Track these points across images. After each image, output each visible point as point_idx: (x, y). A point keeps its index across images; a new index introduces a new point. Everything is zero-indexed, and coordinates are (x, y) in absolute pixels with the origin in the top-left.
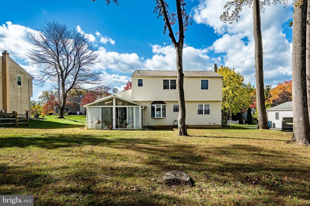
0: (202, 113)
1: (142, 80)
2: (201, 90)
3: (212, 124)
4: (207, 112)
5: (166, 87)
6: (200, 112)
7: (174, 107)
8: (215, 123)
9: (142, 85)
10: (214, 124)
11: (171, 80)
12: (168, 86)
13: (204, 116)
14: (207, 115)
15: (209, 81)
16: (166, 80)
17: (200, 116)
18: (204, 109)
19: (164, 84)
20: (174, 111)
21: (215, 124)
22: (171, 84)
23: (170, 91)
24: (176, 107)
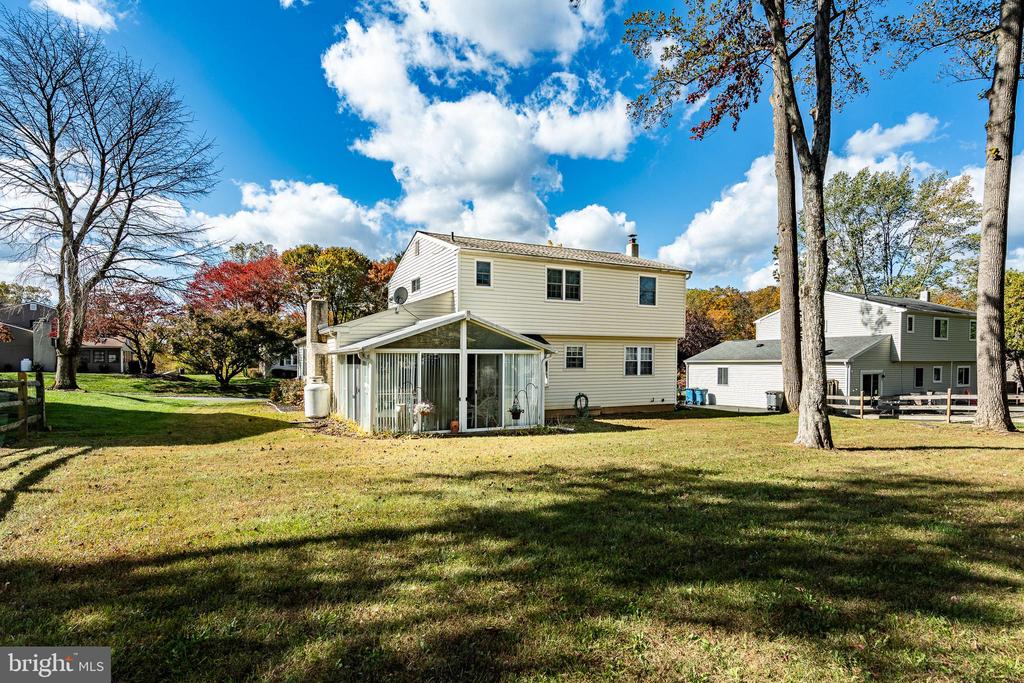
0: (636, 373)
1: (489, 264)
2: (638, 305)
3: (658, 401)
4: (648, 368)
5: (553, 292)
6: (631, 369)
7: (568, 354)
8: (663, 400)
9: (487, 283)
10: (662, 403)
11: (567, 272)
12: (560, 287)
13: (639, 379)
14: (646, 378)
15: (657, 280)
16: (555, 271)
17: (631, 378)
18: (639, 360)
19: (549, 280)
20: (568, 366)
22: (567, 282)
23: (564, 304)
24: (574, 354)
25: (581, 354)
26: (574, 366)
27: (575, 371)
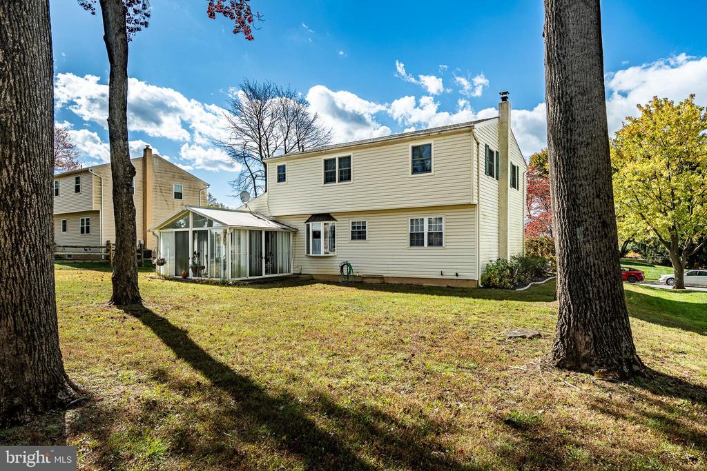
0: (423, 245)
1: (285, 166)
2: (410, 176)
3: (450, 275)
4: (436, 240)
5: (329, 178)
6: (416, 240)
7: (353, 228)
8: (457, 275)
9: (284, 179)
10: (456, 278)
11: (340, 158)
12: (334, 173)
13: (426, 251)
14: (435, 250)
15: (432, 146)
17: (417, 250)
18: (426, 231)
19: (325, 169)
20: (353, 238)
21: (458, 278)
22: (340, 167)
23: (337, 186)
24: (359, 228)
25: (364, 227)
26: (359, 238)
27: (358, 243)
